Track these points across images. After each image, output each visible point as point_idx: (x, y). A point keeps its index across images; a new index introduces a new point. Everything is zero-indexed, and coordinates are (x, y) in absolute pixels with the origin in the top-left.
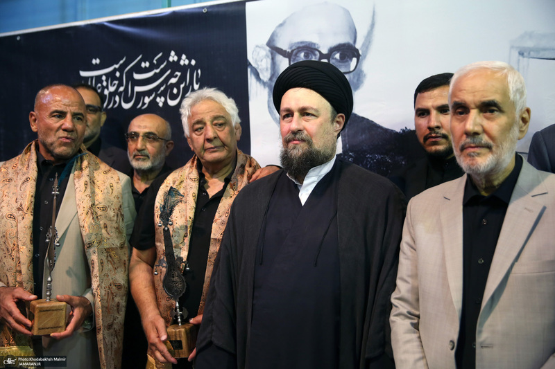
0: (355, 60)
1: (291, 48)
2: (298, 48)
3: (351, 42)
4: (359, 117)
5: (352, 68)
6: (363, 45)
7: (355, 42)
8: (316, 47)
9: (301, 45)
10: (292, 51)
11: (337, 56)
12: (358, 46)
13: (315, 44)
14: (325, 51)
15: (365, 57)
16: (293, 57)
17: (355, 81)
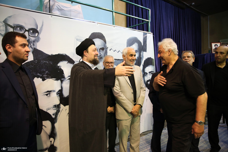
0: (37, 34)
1: (14, 25)
2: (17, 26)
3: (36, 28)
4: (39, 50)
5: (36, 36)
6: (40, 30)
7: (37, 28)
8: (24, 27)
9: (18, 25)
10: (15, 27)
11: (31, 31)
12: (38, 30)
13: (23, 26)
14: (27, 29)
15: (40, 33)
16: (15, 29)
17: (37, 40)
